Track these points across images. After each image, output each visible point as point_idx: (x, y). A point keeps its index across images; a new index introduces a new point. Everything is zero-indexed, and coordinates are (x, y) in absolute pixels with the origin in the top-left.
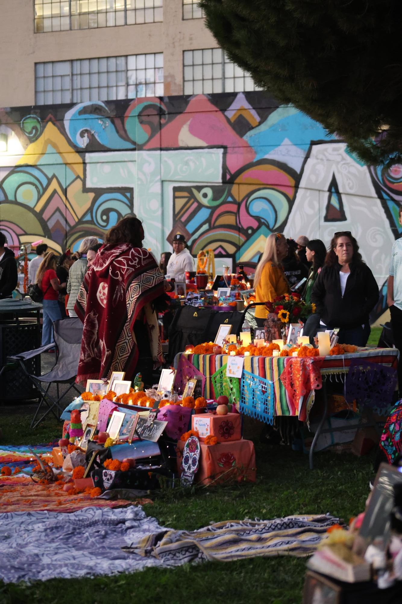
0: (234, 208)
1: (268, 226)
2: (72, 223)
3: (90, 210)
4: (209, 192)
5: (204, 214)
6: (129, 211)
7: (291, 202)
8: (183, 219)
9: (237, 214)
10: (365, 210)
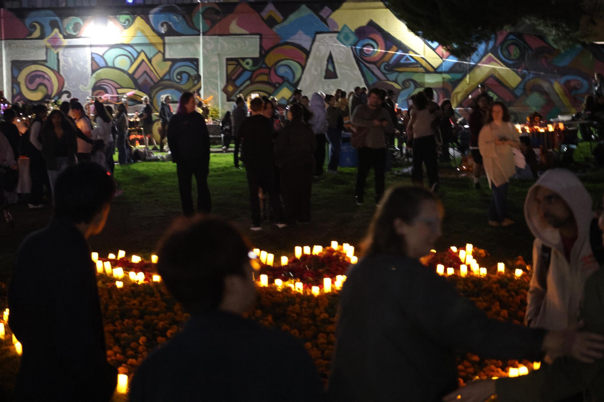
0: (267, 71)
1: (289, 82)
2: (156, 81)
3: (169, 72)
4: (250, 61)
5: (247, 75)
6: (195, 73)
7: (303, 68)
8: (233, 78)
9: (269, 75)
10: (349, 72)
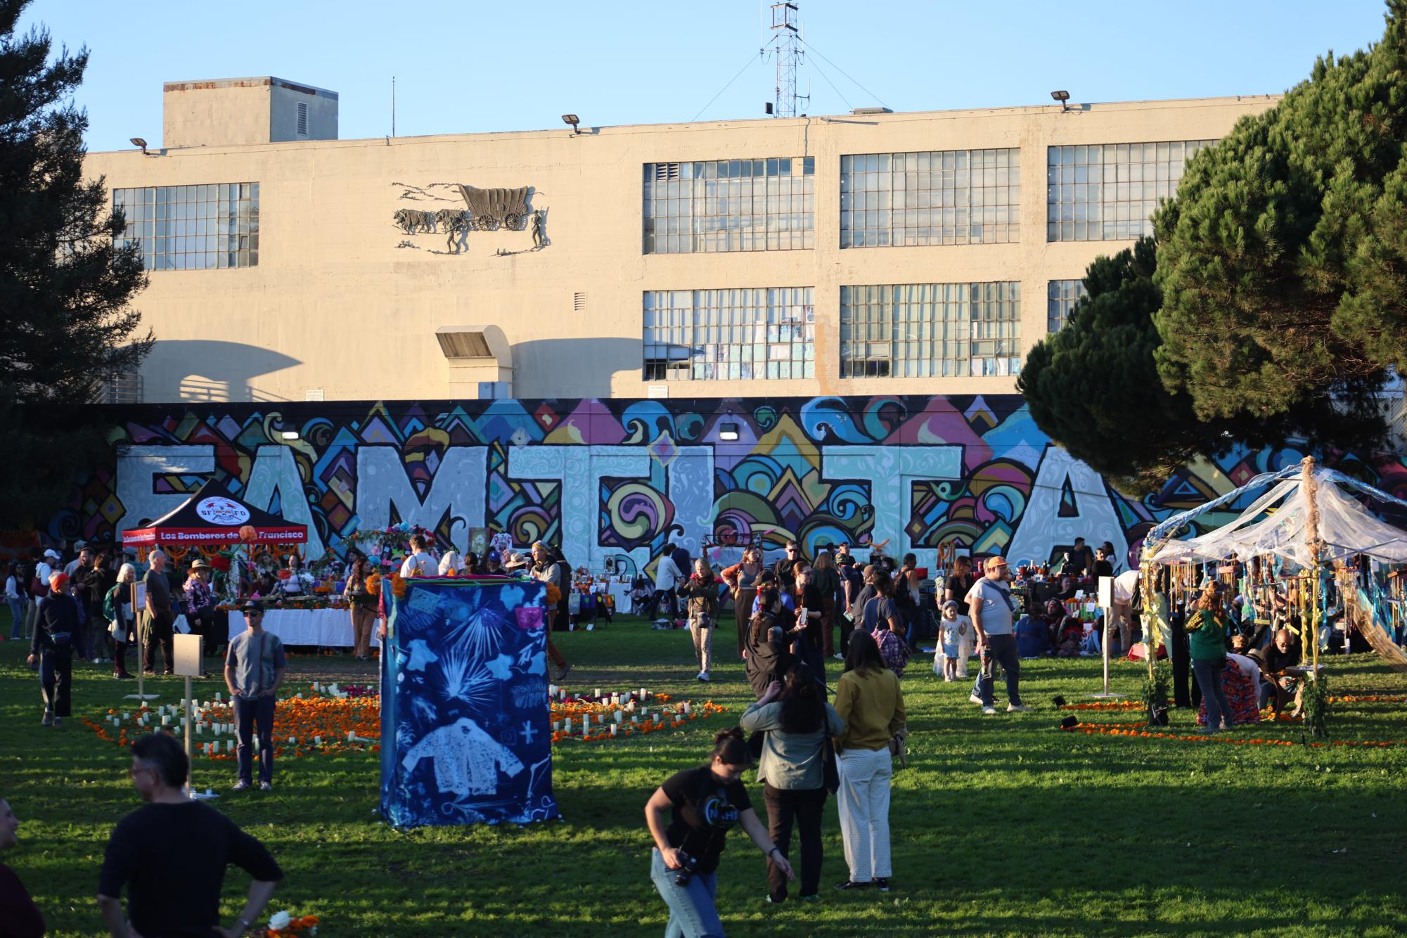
0: (972, 502)
1: (1004, 520)
2: (807, 513)
3: (827, 500)
4: (948, 487)
5: (942, 507)
6: (866, 502)
7: (1027, 499)
8: (922, 511)
9: (974, 508)
10: (1096, 507)
